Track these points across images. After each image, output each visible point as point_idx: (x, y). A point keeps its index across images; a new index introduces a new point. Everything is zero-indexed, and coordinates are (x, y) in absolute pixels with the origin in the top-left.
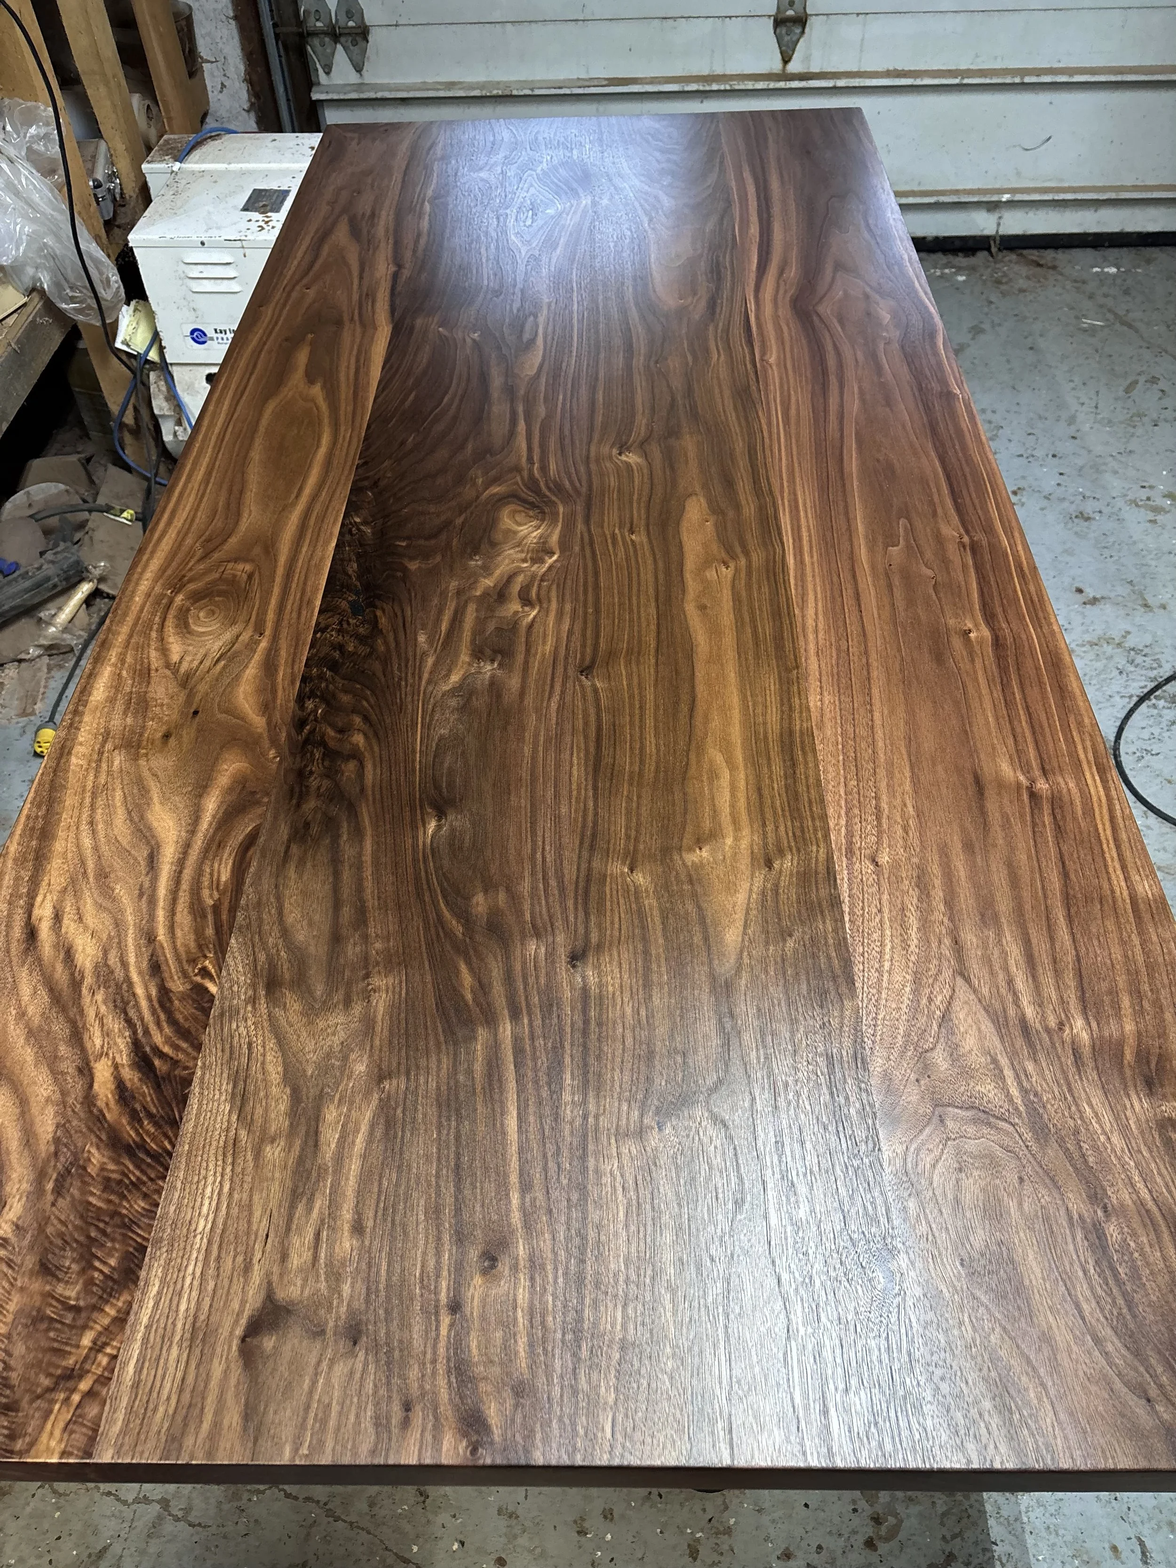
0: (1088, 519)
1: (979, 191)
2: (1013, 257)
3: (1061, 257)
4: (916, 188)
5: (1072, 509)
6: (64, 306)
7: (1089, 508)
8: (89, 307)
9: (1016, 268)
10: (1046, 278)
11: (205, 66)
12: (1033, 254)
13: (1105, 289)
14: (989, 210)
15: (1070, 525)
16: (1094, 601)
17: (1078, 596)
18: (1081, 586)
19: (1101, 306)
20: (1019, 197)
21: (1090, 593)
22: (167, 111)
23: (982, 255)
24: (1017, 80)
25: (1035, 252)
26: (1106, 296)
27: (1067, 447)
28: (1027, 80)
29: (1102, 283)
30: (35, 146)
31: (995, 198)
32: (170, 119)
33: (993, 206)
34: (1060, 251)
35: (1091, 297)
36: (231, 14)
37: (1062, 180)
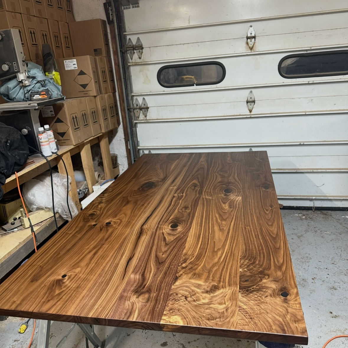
0: (336, 289)
1: (306, 196)
2: (319, 212)
3: (333, 213)
4: (289, 195)
5: (331, 286)
6: (63, 216)
7: (336, 285)
8: (69, 217)
9: (320, 215)
10: (328, 218)
11: (120, 166)
12: (325, 212)
13: (345, 222)
14: (310, 201)
15: (330, 291)
16: (336, 317)
17: (331, 314)
18: (331, 311)
19: (344, 227)
20: (317, 198)
21: (334, 314)
22: (106, 175)
23: (310, 211)
24: (312, 171)
25: (326, 211)
26: (345, 224)
27: (331, 266)
28: (314, 171)
29: (345, 220)
30: (64, 183)
31: (311, 198)
32: (107, 176)
33: (311, 200)
34: (333, 211)
35: (341, 224)
36: (126, 156)
37: (329, 194)
